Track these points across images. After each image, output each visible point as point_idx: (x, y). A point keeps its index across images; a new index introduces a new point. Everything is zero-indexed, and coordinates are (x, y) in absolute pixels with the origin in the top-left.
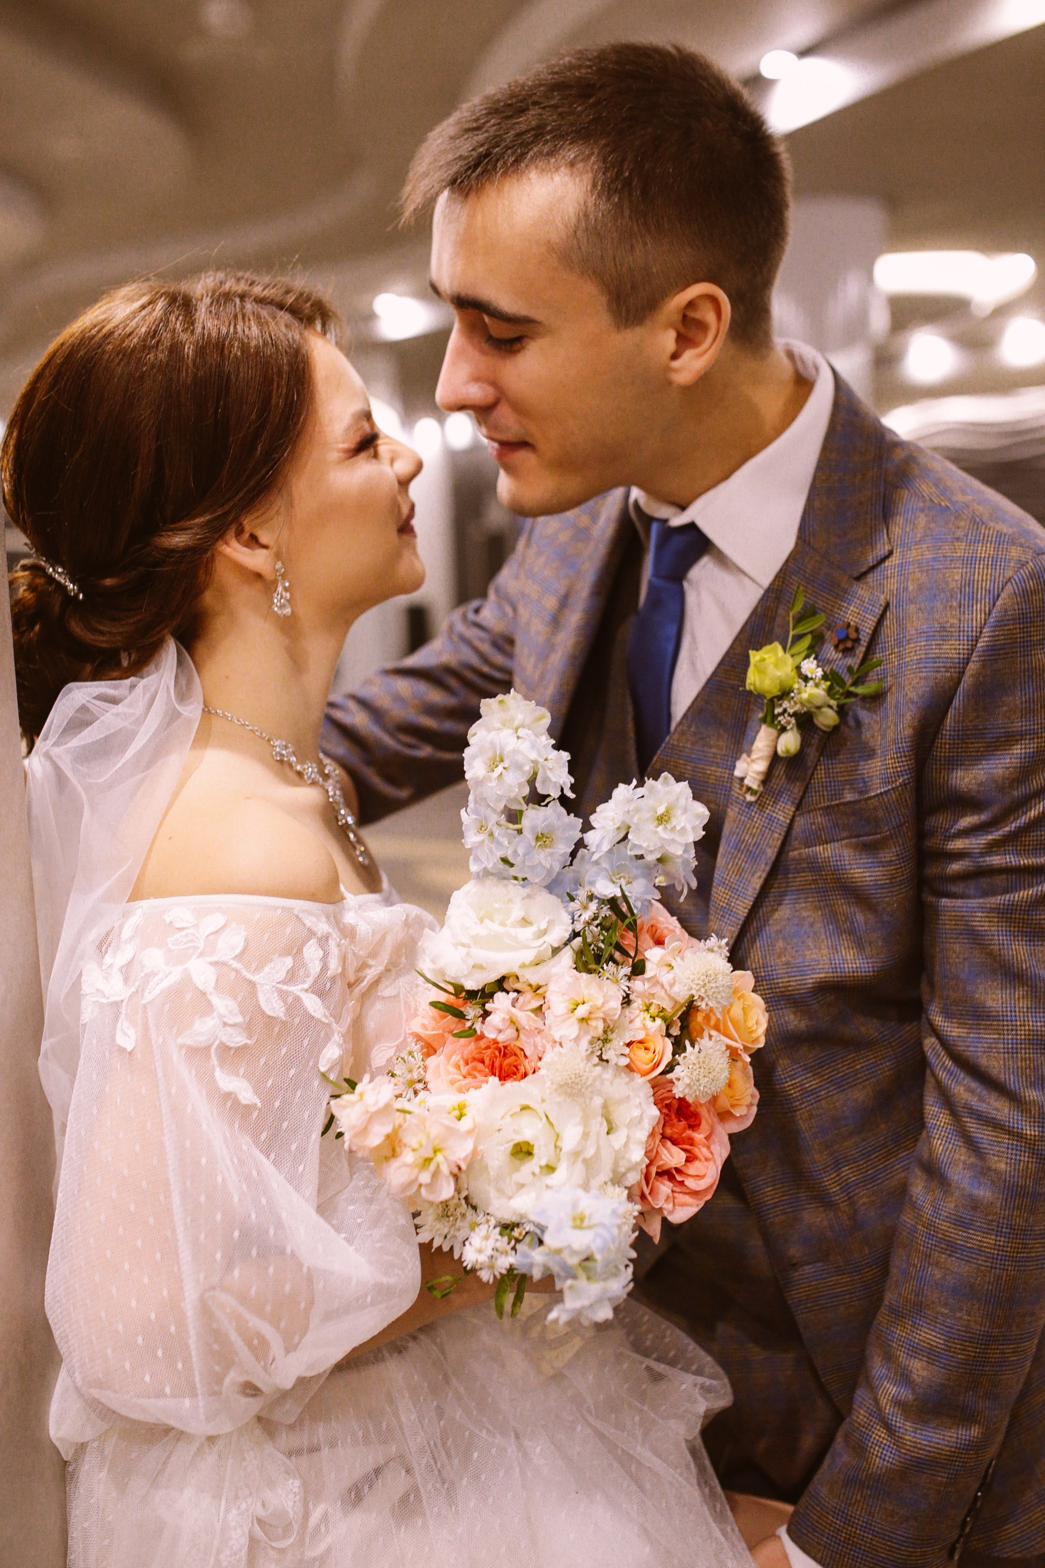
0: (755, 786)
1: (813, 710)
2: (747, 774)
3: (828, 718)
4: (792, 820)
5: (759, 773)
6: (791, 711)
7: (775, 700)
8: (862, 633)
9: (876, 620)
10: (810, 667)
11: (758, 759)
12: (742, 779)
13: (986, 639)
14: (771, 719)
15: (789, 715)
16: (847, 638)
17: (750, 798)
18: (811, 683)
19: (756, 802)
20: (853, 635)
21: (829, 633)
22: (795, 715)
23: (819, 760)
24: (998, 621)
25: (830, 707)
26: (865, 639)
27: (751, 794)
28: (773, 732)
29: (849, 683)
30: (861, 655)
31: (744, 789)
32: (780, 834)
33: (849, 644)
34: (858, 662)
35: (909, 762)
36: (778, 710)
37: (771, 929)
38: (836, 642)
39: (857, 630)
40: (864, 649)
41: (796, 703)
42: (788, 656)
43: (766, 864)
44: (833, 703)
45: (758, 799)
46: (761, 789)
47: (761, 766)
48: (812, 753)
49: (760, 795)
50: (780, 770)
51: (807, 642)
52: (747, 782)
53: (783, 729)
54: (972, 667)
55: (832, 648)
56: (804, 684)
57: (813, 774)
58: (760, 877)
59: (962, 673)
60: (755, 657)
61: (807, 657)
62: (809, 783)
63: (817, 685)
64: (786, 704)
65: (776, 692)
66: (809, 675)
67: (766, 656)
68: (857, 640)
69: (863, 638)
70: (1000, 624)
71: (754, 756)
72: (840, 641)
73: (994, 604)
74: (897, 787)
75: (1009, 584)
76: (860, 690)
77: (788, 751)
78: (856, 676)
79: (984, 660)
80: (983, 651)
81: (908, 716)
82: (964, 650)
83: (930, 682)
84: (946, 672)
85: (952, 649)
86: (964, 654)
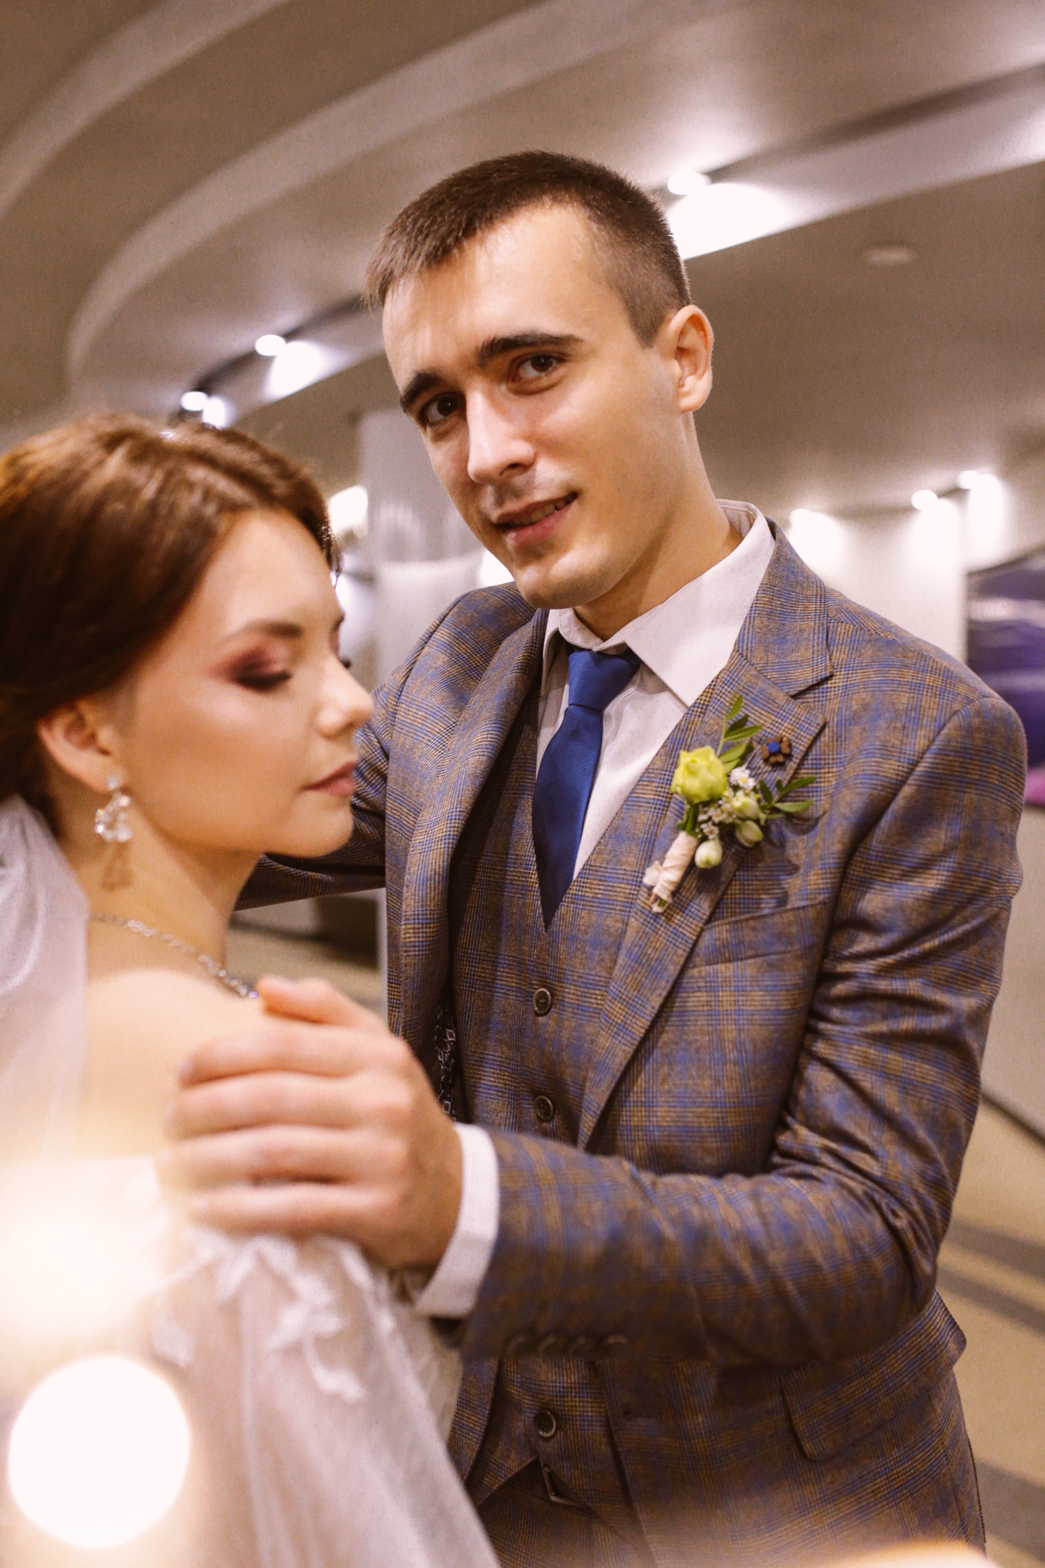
0: (665, 896)
1: (738, 821)
2: (656, 883)
3: (751, 833)
4: (699, 936)
5: (671, 883)
6: (717, 820)
7: (700, 806)
8: (795, 749)
9: (811, 738)
10: (741, 775)
11: (672, 867)
12: (651, 888)
13: (926, 765)
14: (692, 825)
15: (714, 824)
16: (779, 752)
17: (656, 909)
18: (740, 794)
19: (662, 914)
20: (786, 750)
21: (759, 747)
22: (720, 825)
23: (735, 875)
24: (940, 749)
25: (757, 821)
26: (797, 754)
27: (659, 905)
28: (693, 841)
29: (776, 797)
30: (791, 772)
31: (652, 898)
32: (684, 951)
33: (780, 759)
34: (788, 778)
35: (833, 880)
36: (702, 817)
37: (657, 1053)
38: (766, 754)
39: (790, 746)
40: (795, 766)
41: (722, 812)
42: (718, 762)
43: (667, 982)
44: (763, 816)
45: (665, 911)
46: (670, 900)
47: (674, 876)
48: (731, 865)
49: (668, 908)
50: (692, 883)
51: (740, 750)
52: (655, 891)
53: (704, 839)
54: (907, 790)
55: (761, 762)
56: (732, 793)
57: (726, 889)
58: (660, 995)
59: (895, 795)
60: (685, 758)
61: (738, 765)
62: (722, 899)
63: (747, 795)
64: (712, 812)
65: (705, 797)
66: (741, 784)
67: (697, 759)
68: (789, 756)
69: (795, 755)
70: (943, 752)
71: (667, 864)
72: (772, 754)
73: (939, 733)
74: (816, 905)
75: (956, 717)
76: (787, 807)
77: (708, 862)
78: (784, 793)
79: (920, 785)
80: (921, 776)
81: (839, 832)
82: (903, 771)
83: (865, 798)
84: (883, 790)
85: (891, 768)
86: (902, 776)
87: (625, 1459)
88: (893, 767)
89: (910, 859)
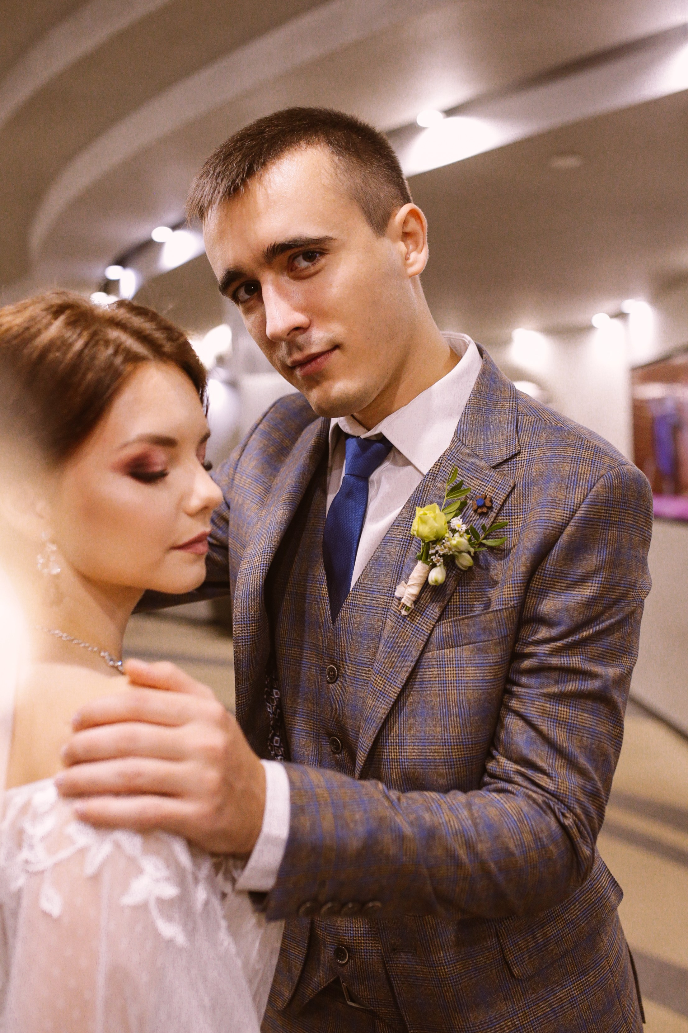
0: (409, 605)
1: (456, 553)
2: (403, 595)
3: (466, 561)
4: (432, 631)
5: (413, 595)
6: (441, 553)
7: (431, 544)
8: (495, 503)
9: (505, 495)
10: (457, 523)
11: (413, 585)
12: (400, 599)
13: (582, 512)
14: (426, 557)
15: (440, 556)
16: (484, 505)
17: (404, 613)
18: (457, 535)
19: (408, 616)
20: (488, 504)
21: (471, 502)
22: (444, 556)
23: (456, 589)
24: (591, 501)
25: (469, 553)
26: (496, 506)
27: (405, 610)
28: (426, 567)
29: (482, 536)
30: (492, 519)
31: (401, 606)
32: (423, 640)
33: (485, 510)
34: (490, 523)
35: (520, 591)
36: (431, 551)
37: (406, 710)
38: (476, 507)
39: (491, 501)
40: (495, 514)
41: (445, 548)
42: (442, 514)
43: (412, 661)
44: (472, 550)
45: (410, 614)
46: (413, 607)
47: (415, 590)
48: (452, 584)
49: (412, 612)
50: (427, 595)
51: (457, 505)
52: (403, 601)
53: (434, 566)
54: (569, 530)
55: (472, 512)
56: (452, 535)
57: (450, 599)
58: (407, 671)
59: (561, 533)
60: (419, 511)
61: (456, 515)
62: (447, 605)
63: (461, 536)
64: (438, 548)
65: (432, 538)
66: (457, 529)
67: (427, 512)
68: (490, 508)
69: (495, 507)
70: (593, 503)
71: (409, 583)
72: (479, 507)
73: (590, 490)
74: (508, 608)
75: (602, 479)
76: (489, 542)
77: (436, 581)
78: (487, 533)
79: (578, 526)
80: (578, 520)
81: (523, 559)
82: (566, 517)
83: (541, 536)
84: (552, 530)
85: (558, 515)
86: (566, 520)
87: (394, 980)
88: (560, 514)
89: (572, 576)
